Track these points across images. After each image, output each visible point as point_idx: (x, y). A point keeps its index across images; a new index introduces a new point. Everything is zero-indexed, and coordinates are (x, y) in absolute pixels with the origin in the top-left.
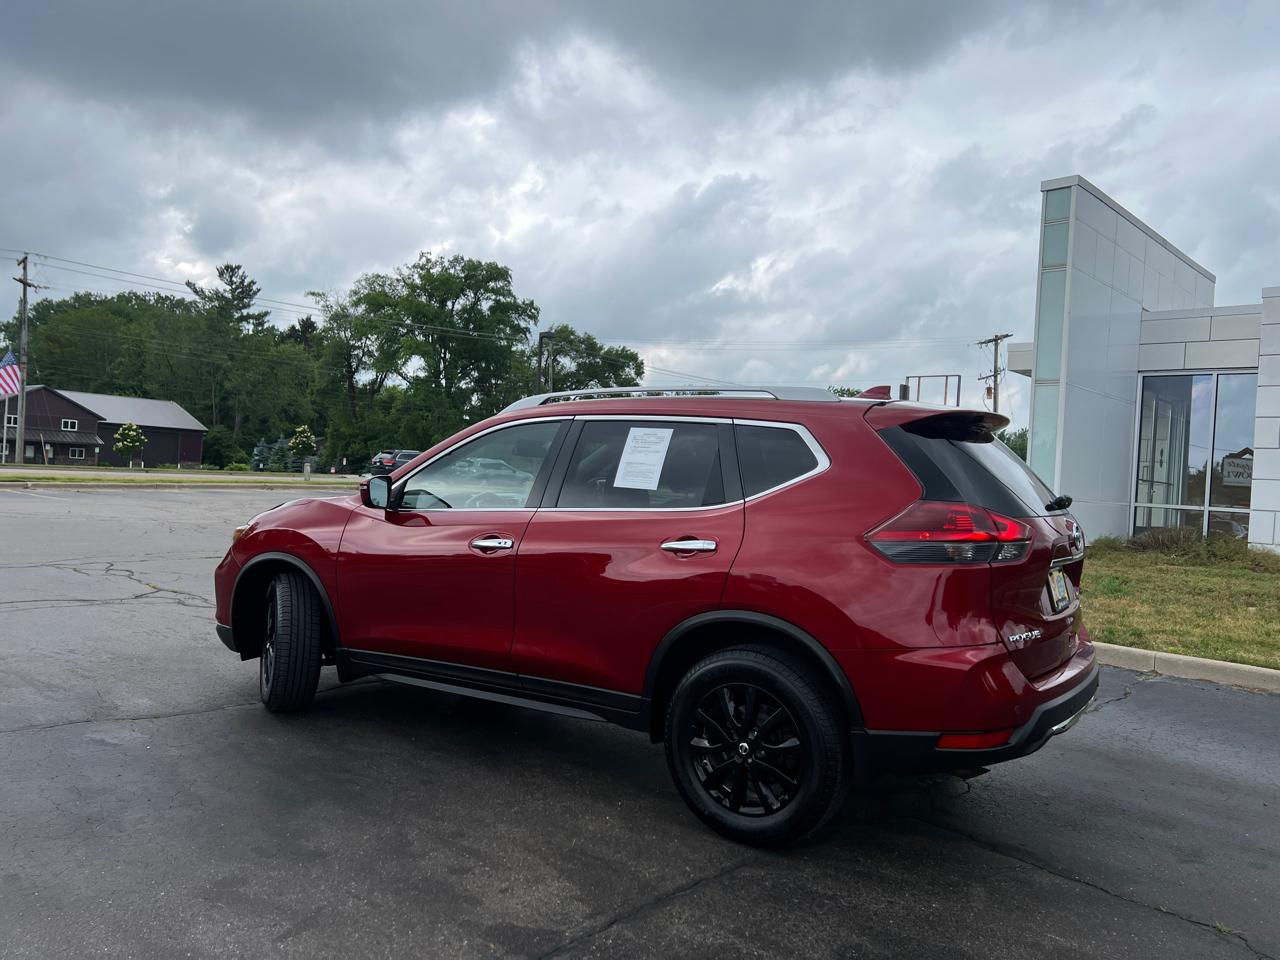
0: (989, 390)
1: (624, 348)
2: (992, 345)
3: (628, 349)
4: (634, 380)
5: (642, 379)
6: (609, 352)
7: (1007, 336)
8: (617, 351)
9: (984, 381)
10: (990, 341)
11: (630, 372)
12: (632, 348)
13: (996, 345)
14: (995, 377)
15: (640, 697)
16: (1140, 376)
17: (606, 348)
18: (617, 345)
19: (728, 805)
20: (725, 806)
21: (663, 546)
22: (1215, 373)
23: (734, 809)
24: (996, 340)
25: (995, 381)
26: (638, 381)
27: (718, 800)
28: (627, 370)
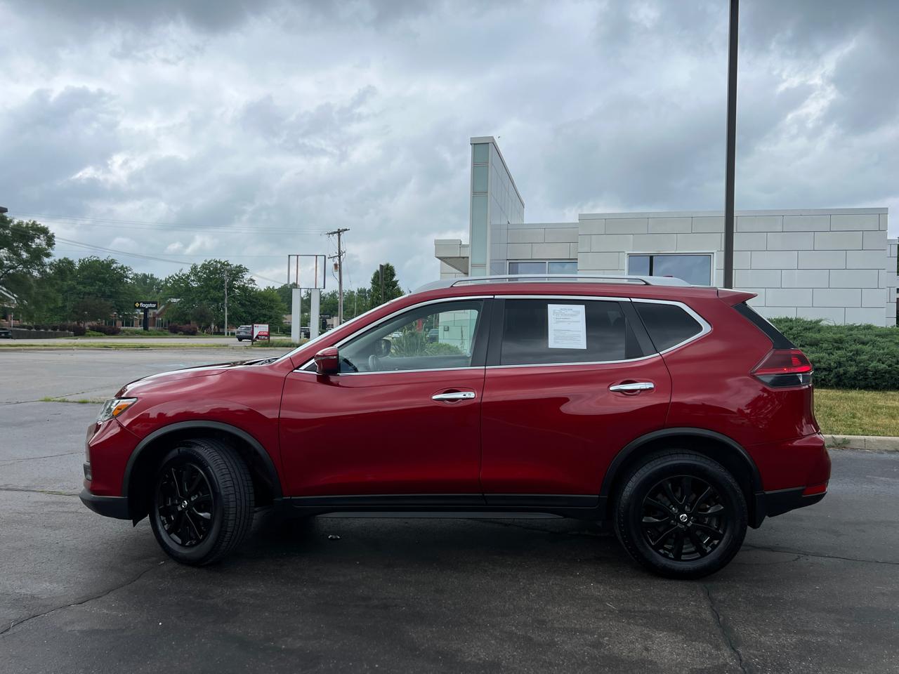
0: (336, 265)
1: (34, 222)
2: (336, 235)
3: (38, 223)
4: (46, 250)
5: (53, 249)
6: (19, 225)
7: (346, 230)
8: (27, 224)
9: (331, 259)
10: (335, 233)
11: (40, 242)
12: (42, 223)
13: (339, 235)
14: (340, 257)
15: (597, 496)
16: (508, 262)
17: (16, 222)
18: (26, 220)
19: (673, 557)
20: (671, 559)
21: (612, 388)
22: (547, 262)
23: (678, 558)
24: (339, 232)
25: (340, 260)
26: (50, 251)
27: (665, 556)
28: (37, 241)
